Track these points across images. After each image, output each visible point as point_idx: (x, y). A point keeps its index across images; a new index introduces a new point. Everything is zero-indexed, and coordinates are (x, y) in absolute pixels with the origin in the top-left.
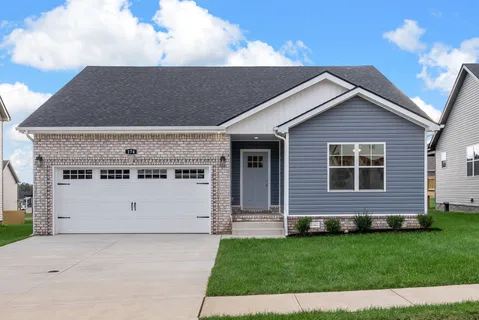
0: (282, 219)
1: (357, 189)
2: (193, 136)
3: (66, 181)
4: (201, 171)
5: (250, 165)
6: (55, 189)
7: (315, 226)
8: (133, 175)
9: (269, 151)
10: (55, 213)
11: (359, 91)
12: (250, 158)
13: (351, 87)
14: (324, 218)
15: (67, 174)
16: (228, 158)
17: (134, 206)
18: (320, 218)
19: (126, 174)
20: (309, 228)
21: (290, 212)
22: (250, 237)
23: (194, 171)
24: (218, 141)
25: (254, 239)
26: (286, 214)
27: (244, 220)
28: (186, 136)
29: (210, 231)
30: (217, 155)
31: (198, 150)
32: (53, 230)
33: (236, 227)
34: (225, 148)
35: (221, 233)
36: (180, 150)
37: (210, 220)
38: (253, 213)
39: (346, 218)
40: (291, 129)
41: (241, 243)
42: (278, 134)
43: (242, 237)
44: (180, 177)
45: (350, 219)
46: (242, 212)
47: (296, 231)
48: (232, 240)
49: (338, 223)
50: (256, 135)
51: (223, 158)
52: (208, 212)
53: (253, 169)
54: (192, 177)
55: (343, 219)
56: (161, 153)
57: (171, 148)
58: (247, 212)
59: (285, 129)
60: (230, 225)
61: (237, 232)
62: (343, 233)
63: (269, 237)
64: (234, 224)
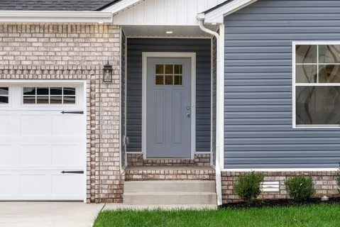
0: (212, 177)
2: (56, 28)
4: (70, 92)
5: (159, 81)
7: (271, 188)
9: (193, 55)
12: (159, 69)
14: (286, 175)
16: (117, 69)
18: (278, 174)
20: (258, 192)
21: (227, 164)
22: (151, 208)
23: (56, 91)
24: (100, 37)
25: (158, 212)
26: (219, 167)
27: (146, 178)
28: (43, 28)
29: (84, 197)
30: (97, 62)
31: (64, 53)
33: (130, 189)
34: (111, 50)
35: (103, 201)
36: (31, 52)
37: (84, 178)
38: (164, 165)
39: (326, 174)
40: (228, 18)
41: (132, 220)
42: (207, 26)
43: (139, 207)
44: (32, 101)
45: (332, 176)
46: (145, 164)
47: (235, 197)
48: (119, 213)
49: (310, 183)
50: (169, 28)
51: (108, 68)
52: (82, 162)
53: (164, 87)
54: (53, 101)
55: (320, 176)
57: (15, 49)
58: (153, 164)
59: (217, 18)
60: (121, 187)
61: (133, 198)
62: (317, 201)
63: (186, 207)
64: (126, 184)
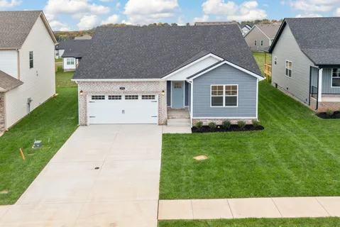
1: (224, 106)
3: (93, 101)
4: (153, 96)
6: (88, 104)
8: (123, 98)
10: (88, 115)
11: (226, 62)
13: (222, 60)
14: (209, 119)
15: (94, 98)
16: (166, 91)
17: (123, 111)
19: (120, 97)
21: (193, 116)
23: (150, 96)
26: (191, 117)
27: (173, 118)
30: (160, 90)
32: (88, 123)
36: (144, 88)
39: (219, 119)
40: (194, 80)
44: (144, 99)
51: (163, 91)
52: (157, 115)
54: (149, 98)
55: (217, 120)
56: (135, 89)
59: (191, 80)
60: (166, 121)
64: (168, 120)
